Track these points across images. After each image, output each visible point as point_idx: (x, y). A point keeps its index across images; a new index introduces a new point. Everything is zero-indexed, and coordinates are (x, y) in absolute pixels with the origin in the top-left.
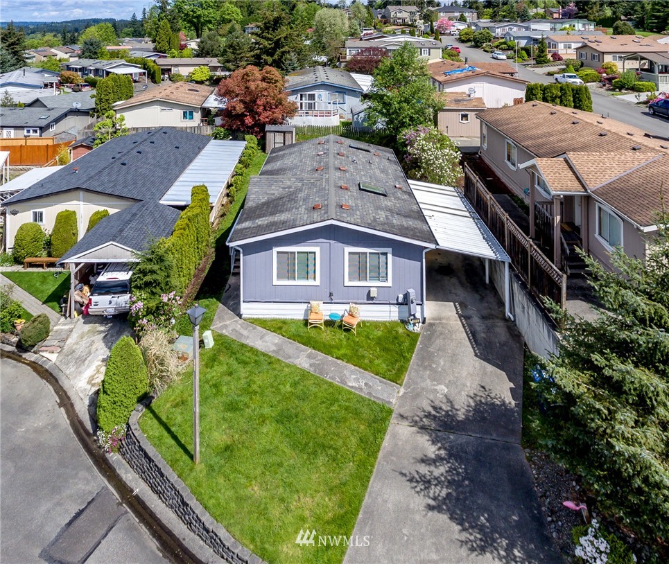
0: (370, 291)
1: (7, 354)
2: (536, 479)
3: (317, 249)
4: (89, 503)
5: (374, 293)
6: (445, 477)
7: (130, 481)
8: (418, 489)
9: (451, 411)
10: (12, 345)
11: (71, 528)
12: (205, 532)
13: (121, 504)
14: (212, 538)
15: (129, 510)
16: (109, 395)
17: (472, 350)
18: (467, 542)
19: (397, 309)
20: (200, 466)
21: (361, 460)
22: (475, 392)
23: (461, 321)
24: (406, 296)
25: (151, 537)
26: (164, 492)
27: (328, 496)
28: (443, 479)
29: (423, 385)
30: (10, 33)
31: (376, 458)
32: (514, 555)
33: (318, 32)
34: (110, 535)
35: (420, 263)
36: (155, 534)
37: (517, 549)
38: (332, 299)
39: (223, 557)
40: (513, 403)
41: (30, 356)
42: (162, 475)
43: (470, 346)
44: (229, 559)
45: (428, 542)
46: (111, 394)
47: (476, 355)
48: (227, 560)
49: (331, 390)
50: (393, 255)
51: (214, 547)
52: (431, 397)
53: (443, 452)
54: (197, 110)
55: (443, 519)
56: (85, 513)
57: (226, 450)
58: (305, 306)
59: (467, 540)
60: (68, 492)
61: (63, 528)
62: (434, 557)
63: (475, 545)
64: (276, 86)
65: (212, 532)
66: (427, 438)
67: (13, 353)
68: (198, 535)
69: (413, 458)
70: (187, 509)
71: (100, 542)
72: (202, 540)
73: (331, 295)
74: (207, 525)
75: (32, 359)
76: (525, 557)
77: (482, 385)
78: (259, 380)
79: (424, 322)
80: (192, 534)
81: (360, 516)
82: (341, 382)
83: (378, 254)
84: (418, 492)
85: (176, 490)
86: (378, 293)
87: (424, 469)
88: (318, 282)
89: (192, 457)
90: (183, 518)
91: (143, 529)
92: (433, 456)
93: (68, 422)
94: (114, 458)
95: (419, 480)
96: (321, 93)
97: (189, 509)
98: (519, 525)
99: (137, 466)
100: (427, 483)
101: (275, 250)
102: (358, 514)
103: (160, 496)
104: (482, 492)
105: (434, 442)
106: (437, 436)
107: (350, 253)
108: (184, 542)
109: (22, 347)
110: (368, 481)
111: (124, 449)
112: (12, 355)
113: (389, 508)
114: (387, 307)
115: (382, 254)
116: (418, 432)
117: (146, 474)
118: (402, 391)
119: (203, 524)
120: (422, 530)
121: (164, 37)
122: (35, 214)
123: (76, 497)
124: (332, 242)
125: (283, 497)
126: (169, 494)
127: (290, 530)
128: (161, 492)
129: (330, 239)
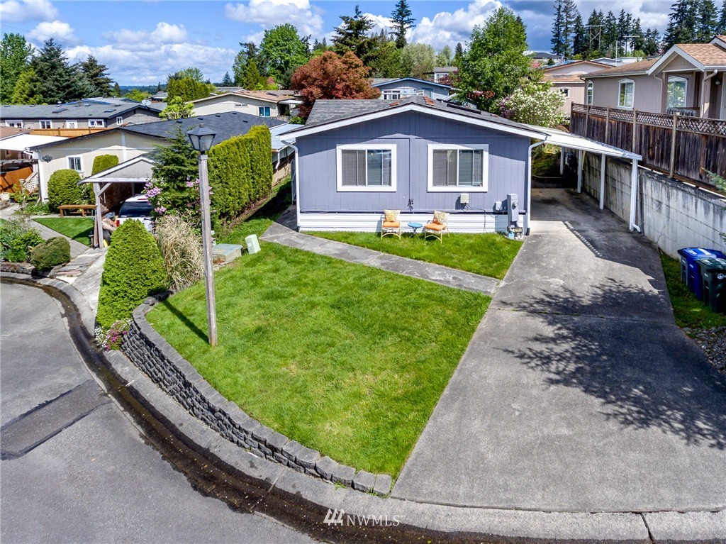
0: (459, 198)
1: (19, 281)
2: (709, 353)
3: (393, 147)
4: (62, 395)
5: (465, 199)
6: (572, 353)
7: (126, 374)
8: (533, 364)
9: (572, 298)
10: (27, 274)
11: (28, 418)
12: (210, 414)
13: (106, 395)
14: (219, 419)
15: (114, 399)
16: (109, 285)
17: (592, 253)
18: (616, 415)
19: (494, 219)
20: (217, 349)
21: (447, 340)
22: (602, 283)
23: (574, 233)
24: (505, 204)
25: (135, 424)
26: (164, 378)
27: (398, 373)
28: (568, 355)
29: (532, 278)
30: (91, 65)
31: (470, 338)
32: (697, 427)
33: (405, 66)
34: (77, 424)
35: (524, 162)
36: (141, 421)
37: (700, 421)
38: (411, 208)
39: (232, 441)
40: (656, 291)
41: (45, 281)
42: (162, 358)
43: (588, 250)
44: (240, 441)
45: (553, 417)
46: (111, 283)
47: (597, 256)
48: (238, 443)
49: (408, 282)
50: (491, 152)
51: (222, 429)
52: (543, 287)
53: (565, 332)
54: (273, 106)
55: (575, 392)
56: (52, 405)
57: (256, 332)
58: (378, 217)
59: (616, 412)
60: (39, 386)
61: (15, 419)
62: (565, 431)
63: (629, 418)
64: (357, 71)
65: (220, 411)
66: (541, 320)
67: (27, 280)
68: (202, 419)
69: (523, 337)
70: (189, 390)
71: (61, 431)
72: (207, 424)
73: (410, 202)
74: (213, 403)
75: (47, 284)
76: (716, 430)
77: (610, 277)
78: (312, 275)
79: (527, 234)
80: (195, 418)
81: (446, 392)
82: (422, 276)
83: (471, 151)
84: (532, 367)
85: (177, 371)
86: (470, 199)
87: (538, 347)
88: (394, 188)
89: (206, 339)
90: (185, 403)
91: (128, 418)
92: (552, 335)
93: (68, 328)
94: (113, 355)
95: (533, 356)
96: (406, 90)
97: (192, 389)
98: (695, 396)
99: (138, 357)
100: (546, 360)
101: (340, 148)
102: (442, 391)
103: (160, 385)
104: (630, 365)
105: (550, 323)
106: (554, 318)
107: (435, 151)
108: (180, 428)
109: (37, 274)
110: (458, 359)
111: (126, 344)
112: (26, 282)
113: (489, 385)
114: (481, 217)
115: (476, 151)
116: (528, 316)
117: (146, 364)
118: (503, 283)
119: (208, 403)
120: (543, 405)
121: (252, 79)
122: (72, 160)
123: (48, 390)
124: (411, 137)
125: (331, 375)
126: (170, 379)
127: (337, 407)
128: (161, 379)
129: (409, 134)
